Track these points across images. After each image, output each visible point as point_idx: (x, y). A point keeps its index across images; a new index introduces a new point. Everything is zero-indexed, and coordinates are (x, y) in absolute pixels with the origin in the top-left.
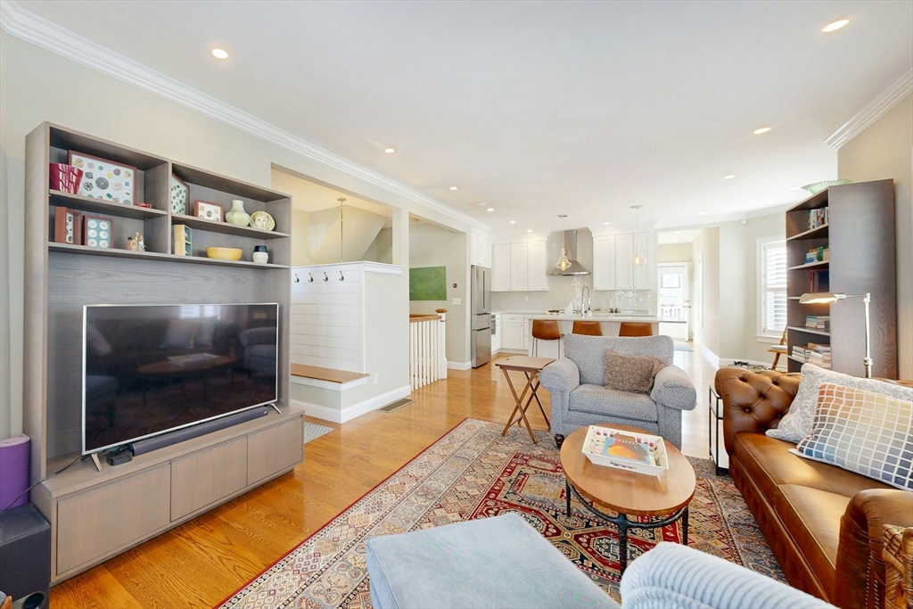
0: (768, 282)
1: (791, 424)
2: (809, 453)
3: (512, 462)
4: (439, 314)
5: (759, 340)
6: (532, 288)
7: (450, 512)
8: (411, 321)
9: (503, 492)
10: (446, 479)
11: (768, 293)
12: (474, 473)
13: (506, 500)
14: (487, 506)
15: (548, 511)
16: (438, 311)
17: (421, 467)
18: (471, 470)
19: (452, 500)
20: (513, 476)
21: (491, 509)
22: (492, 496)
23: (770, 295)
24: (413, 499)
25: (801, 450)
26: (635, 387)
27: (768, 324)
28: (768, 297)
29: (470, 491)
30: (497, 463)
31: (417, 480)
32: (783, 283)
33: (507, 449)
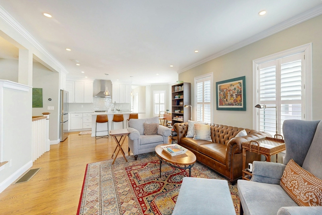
1: (190, 133)
2: (196, 138)
3: (127, 172)
4: (44, 115)
6: (86, 102)
7: (128, 202)
8: (33, 120)
9: (137, 183)
10: (110, 192)
12: (119, 183)
13: (140, 184)
14: (137, 190)
15: (154, 180)
16: (44, 114)
17: (91, 194)
18: (116, 183)
19: (123, 197)
20: (133, 176)
21: (140, 190)
22: (135, 186)
24: (106, 209)
25: (195, 138)
26: (153, 133)
29: (125, 190)
30: (123, 175)
31: (97, 201)
33: (120, 168)
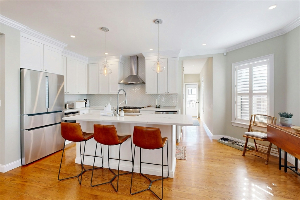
0: (238, 90)
5: (233, 124)
11: (238, 96)
23: (239, 97)
27: (238, 115)
28: (238, 99)
32: (247, 90)
